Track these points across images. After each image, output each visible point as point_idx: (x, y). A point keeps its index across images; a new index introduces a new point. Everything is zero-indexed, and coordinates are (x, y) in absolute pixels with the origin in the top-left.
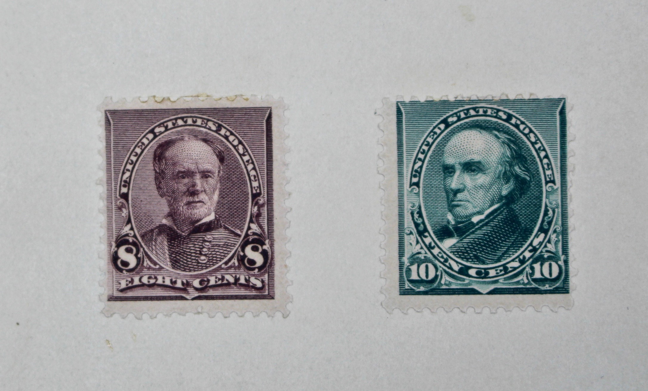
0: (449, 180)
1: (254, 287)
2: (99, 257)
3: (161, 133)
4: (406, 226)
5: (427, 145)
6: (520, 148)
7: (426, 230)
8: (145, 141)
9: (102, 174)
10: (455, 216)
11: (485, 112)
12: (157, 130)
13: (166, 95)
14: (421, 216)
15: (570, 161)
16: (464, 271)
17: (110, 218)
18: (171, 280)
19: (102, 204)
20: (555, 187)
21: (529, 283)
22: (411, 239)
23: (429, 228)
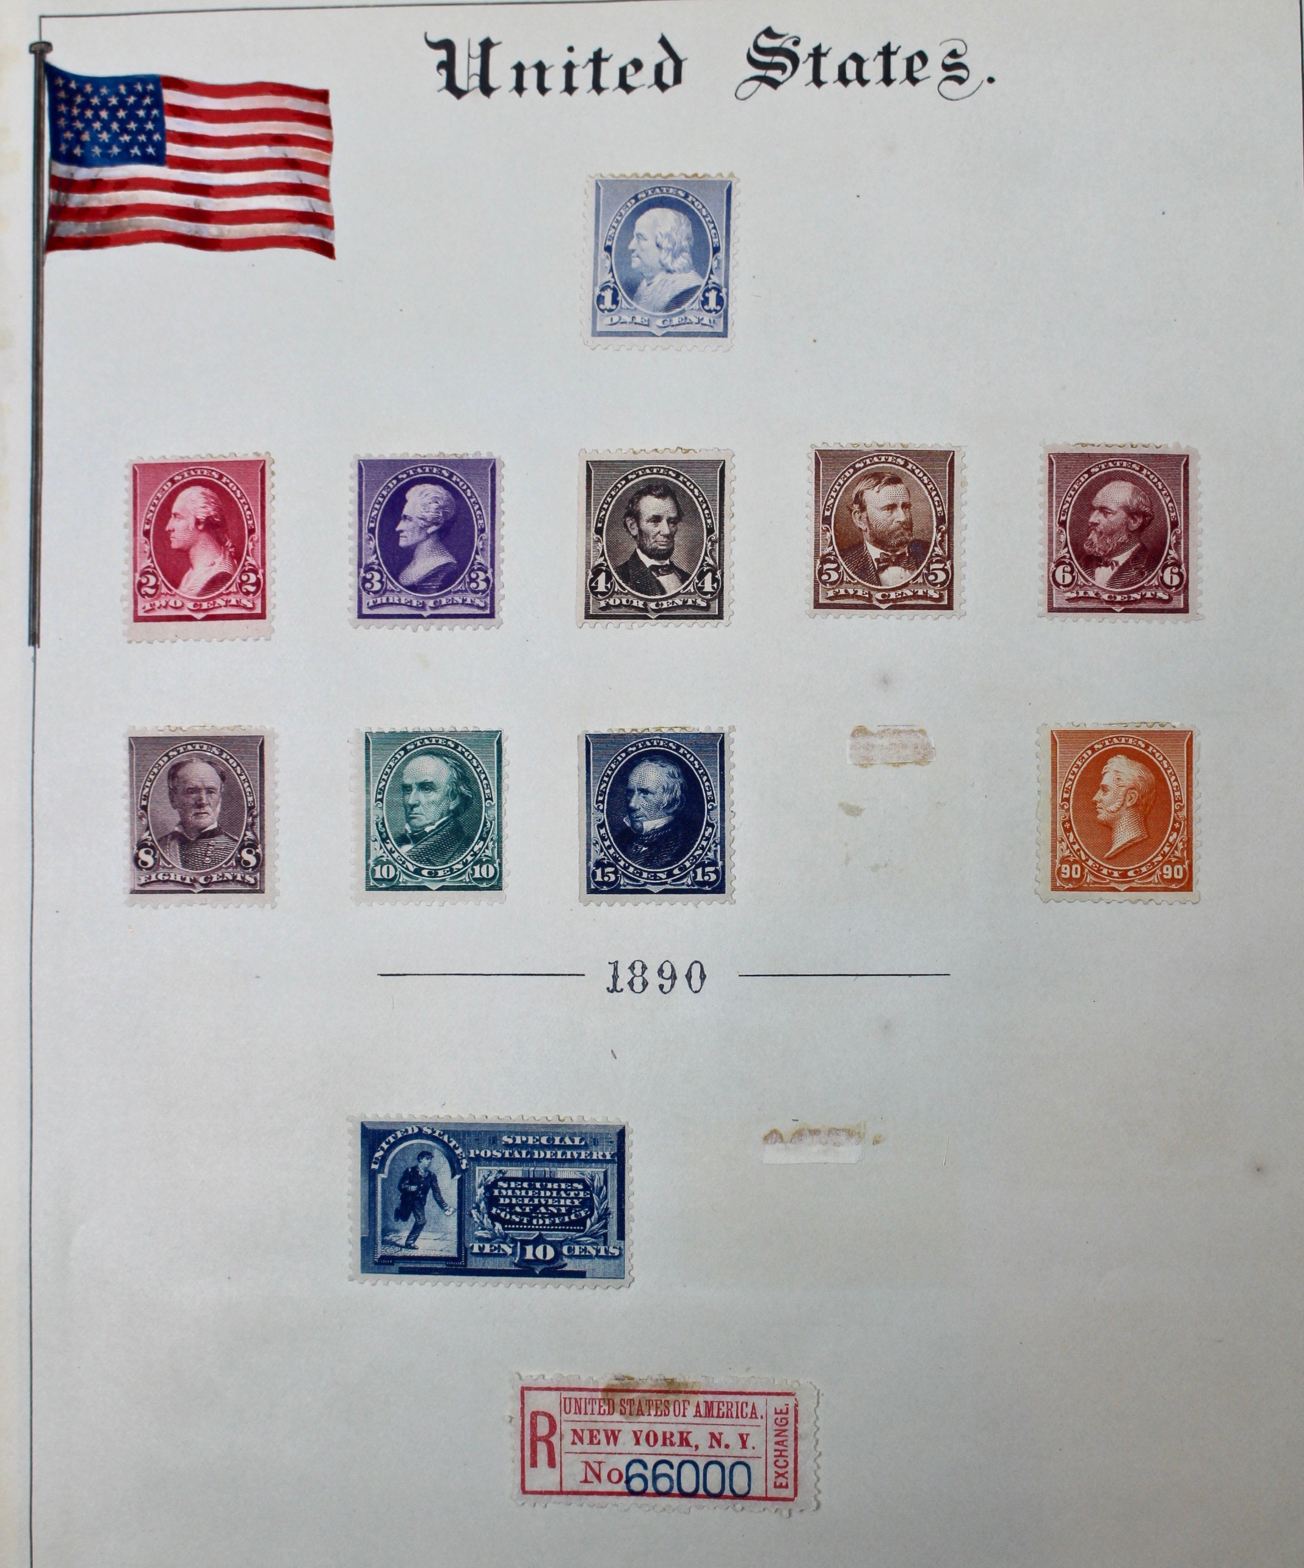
0: (407, 797)
1: (248, 883)
2: (124, 858)
3: (174, 756)
4: (372, 834)
5: (389, 768)
6: (465, 771)
7: (388, 838)
8: (161, 763)
9: (126, 790)
10: (412, 827)
11: (437, 741)
12: (171, 754)
13: (179, 725)
14: (384, 826)
15: (506, 782)
16: (418, 871)
17: (132, 825)
18: (181, 877)
19: (126, 814)
20: (493, 804)
21: (470, 882)
22: (375, 845)
23: (390, 836)
